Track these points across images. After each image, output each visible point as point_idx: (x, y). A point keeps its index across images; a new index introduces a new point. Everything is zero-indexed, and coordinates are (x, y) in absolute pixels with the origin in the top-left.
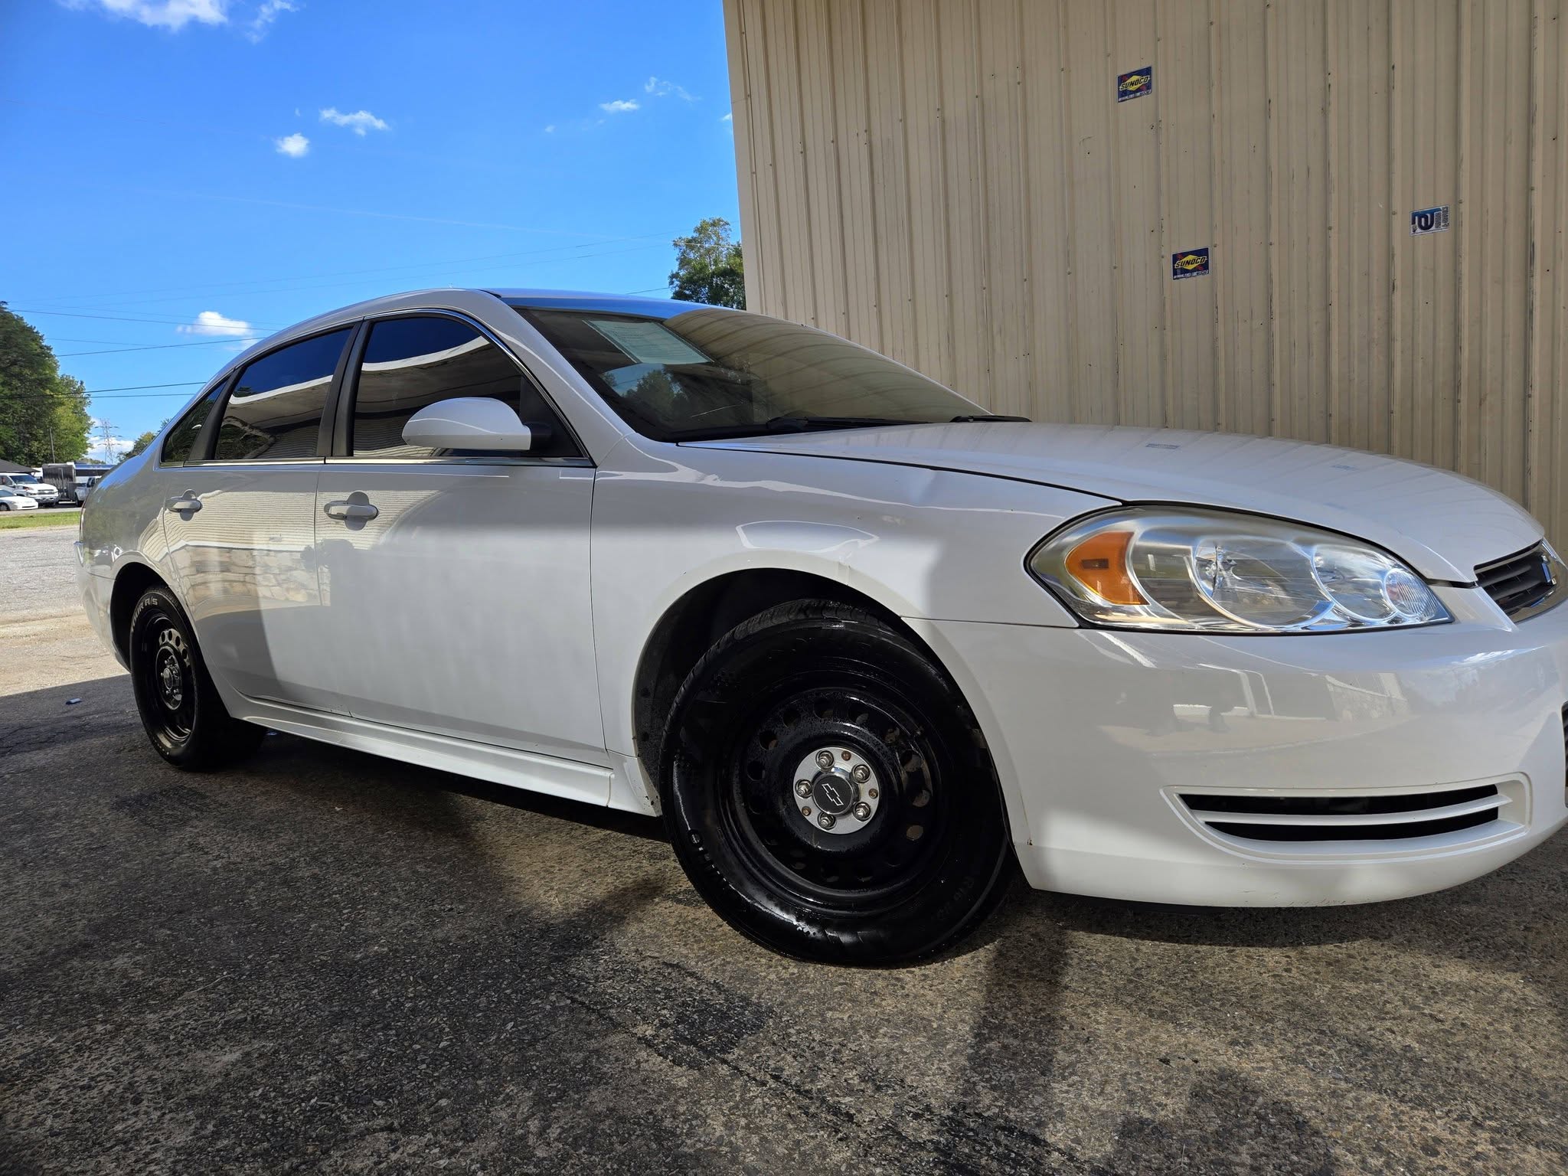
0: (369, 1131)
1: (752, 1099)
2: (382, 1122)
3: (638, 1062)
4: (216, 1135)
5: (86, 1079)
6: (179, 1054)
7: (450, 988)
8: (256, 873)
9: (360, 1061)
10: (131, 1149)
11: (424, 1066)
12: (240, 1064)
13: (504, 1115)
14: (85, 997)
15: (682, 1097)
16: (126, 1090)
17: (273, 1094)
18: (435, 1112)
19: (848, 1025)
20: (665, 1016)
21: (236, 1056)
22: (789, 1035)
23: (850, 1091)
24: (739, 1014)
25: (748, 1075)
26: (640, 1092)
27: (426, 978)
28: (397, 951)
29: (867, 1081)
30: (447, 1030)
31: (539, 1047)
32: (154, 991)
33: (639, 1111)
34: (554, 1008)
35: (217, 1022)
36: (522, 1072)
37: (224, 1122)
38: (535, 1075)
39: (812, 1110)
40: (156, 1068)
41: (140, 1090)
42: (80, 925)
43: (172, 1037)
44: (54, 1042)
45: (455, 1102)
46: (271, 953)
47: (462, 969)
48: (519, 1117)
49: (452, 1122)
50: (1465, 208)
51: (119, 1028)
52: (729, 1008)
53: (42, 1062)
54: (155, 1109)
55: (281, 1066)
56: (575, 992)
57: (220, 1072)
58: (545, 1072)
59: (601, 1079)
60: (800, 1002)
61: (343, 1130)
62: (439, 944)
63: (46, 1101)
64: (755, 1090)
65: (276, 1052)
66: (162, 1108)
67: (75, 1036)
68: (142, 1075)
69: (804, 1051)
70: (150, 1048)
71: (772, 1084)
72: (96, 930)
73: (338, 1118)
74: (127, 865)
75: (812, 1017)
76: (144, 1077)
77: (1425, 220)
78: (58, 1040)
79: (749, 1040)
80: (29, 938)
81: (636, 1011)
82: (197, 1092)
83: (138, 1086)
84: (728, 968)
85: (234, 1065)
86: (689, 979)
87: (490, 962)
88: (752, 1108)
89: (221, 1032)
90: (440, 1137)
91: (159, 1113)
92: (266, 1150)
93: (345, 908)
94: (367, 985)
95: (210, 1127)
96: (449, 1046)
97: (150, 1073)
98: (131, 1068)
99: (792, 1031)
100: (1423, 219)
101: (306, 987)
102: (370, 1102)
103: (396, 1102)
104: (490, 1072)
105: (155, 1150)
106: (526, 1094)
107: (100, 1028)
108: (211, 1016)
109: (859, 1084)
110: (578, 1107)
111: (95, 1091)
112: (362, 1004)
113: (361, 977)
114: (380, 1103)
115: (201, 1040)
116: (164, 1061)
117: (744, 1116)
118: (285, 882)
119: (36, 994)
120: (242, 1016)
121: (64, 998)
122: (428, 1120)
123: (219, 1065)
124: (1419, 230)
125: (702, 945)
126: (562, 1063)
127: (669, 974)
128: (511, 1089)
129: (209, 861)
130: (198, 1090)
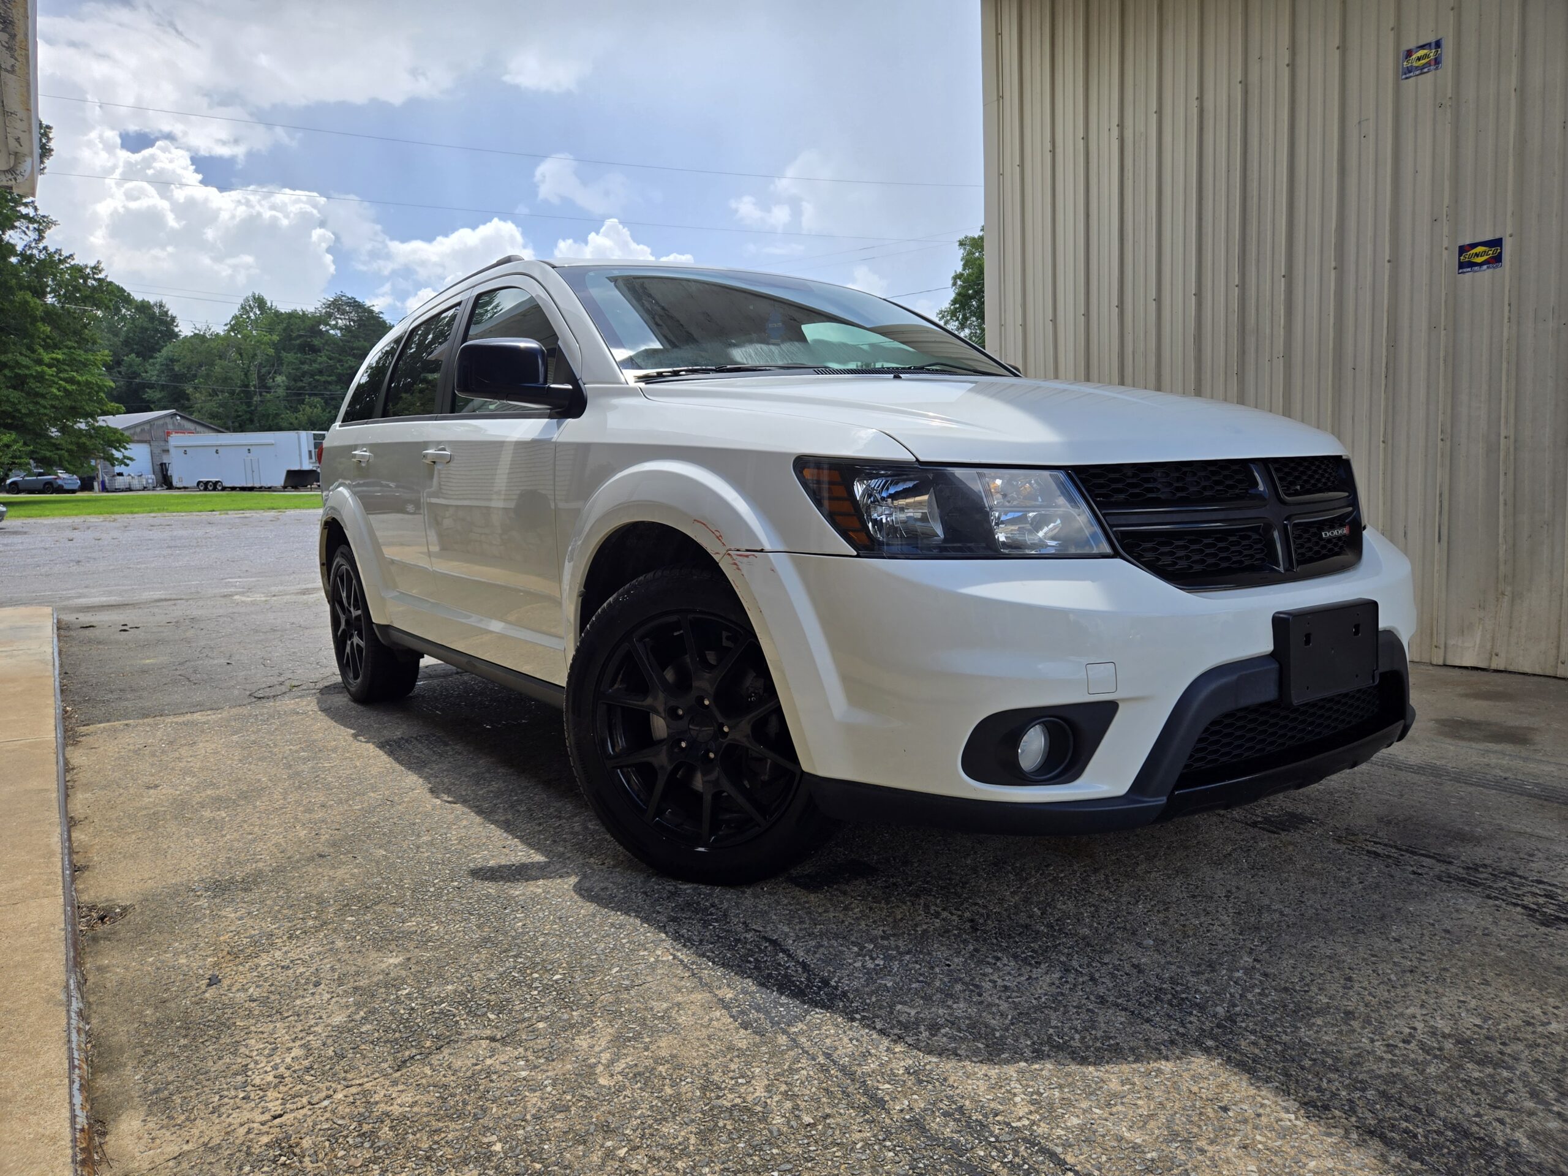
0: (477, 1038)
1: (797, 1071)
2: (489, 1032)
3: (711, 1020)
4: (364, 1020)
5: (288, 961)
6: (359, 952)
9: (488, 979)
10: (301, 1021)
11: (536, 992)
12: (400, 967)
13: (585, 1045)
15: (738, 1056)
16: (312, 974)
17: (415, 995)
18: (533, 1032)
19: (913, 1019)
21: (400, 959)
23: (892, 1080)
25: (803, 1048)
26: (702, 1046)
30: (564, 965)
31: (632, 993)
33: (697, 1062)
34: (657, 961)
36: (612, 1011)
37: (372, 1012)
38: (621, 1016)
39: (850, 1090)
40: (339, 960)
41: (322, 975)
43: (358, 938)
44: (275, 928)
45: (550, 1026)
48: (597, 1049)
49: (542, 1043)
52: (807, 986)
53: (262, 943)
54: (327, 993)
55: (429, 974)
56: (679, 950)
57: (383, 971)
58: (630, 1014)
59: (674, 1028)
60: (875, 992)
61: (457, 1033)
63: (255, 974)
64: (804, 1062)
65: (429, 961)
66: (332, 992)
67: (291, 926)
68: (327, 964)
70: (339, 944)
71: (821, 1059)
72: (334, 845)
73: (456, 1022)
75: (881, 1007)
76: (329, 966)
78: (279, 928)
79: (816, 1016)
81: (725, 974)
83: (322, 972)
84: (821, 950)
85: (396, 966)
86: (781, 955)
88: (796, 1077)
89: (395, 939)
90: (529, 1053)
91: (329, 996)
92: (396, 1039)
95: (362, 1013)
96: (562, 978)
97: (333, 963)
98: (322, 957)
99: (858, 1015)
102: (485, 1014)
103: (505, 1018)
104: (586, 1007)
105: (317, 1024)
106: (609, 1030)
107: (311, 923)
110: (647, 1049)
111: (291, 971)
114: (492, 1016)
115: (378, 944)
116: (346, 957)
117: (786, 1083)
120: (414, 929)
122: (524, 1037)
123: (384, 966)
126: (646, 1009)
128: (598, 1023)
130: (363, 982)
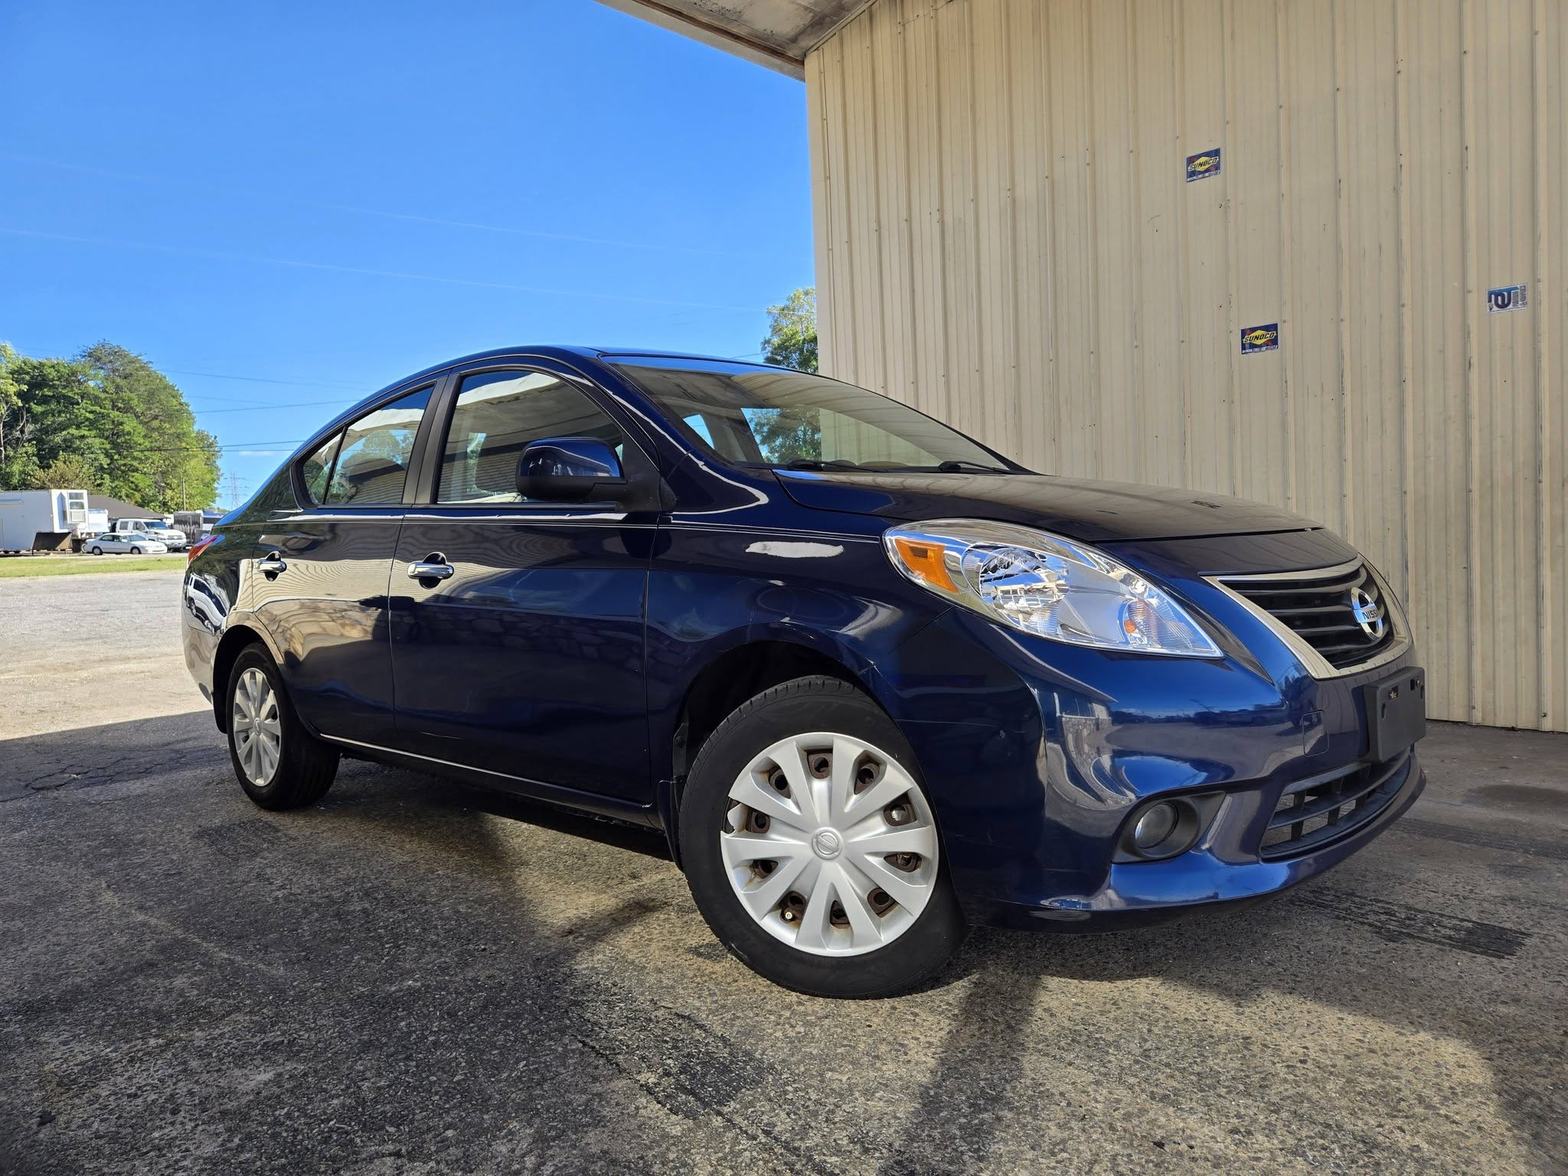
1: (741, 1152)
2: (392, 1147)
3: (637, 1108)
4: (241, 1148)
5: (134, 1088)
6: (217, 1071)
7: (471, 1025)
8: (313, 904)
9: (379, 1088)
10: (164, 1155)
11: (437, 1097)
12: (271, 1084)
13: (504, 1149)
14: (144, 1012)
15: (674, 1144)
16: (167, 1100)
17: (296, 1114)
18: (442, 1142)
19: (846, 1086)
20: (669, 1065)
21: (269, 1075)
22: (785, 1093)
23: (838, 1151)
24: (741, 1068)
25: (740, 1128)
26: (634, 1137)
27: (452, 1014)
28: (429, 986)
29: (856, 1143)
30: (463, 1064)
31: (546, 1087)
32: (205, 1011)
33: (631, 1155)
34: (565, 1050)
35: (257, 1044)
36: (527, 1109)
37: (249, 1137)
38: (538, 1114)
39: (798, 1167)
40: (197, 1082)
41: (179, 1101)
42: (149, 945)
43: (214, 1055)
44: (111, 1052)
45: (461, 1133)
46: (315, 981)
47: (485, 1007)
48: (518, 1153)
49: (455, 1152)
50: (1543, 287)
51: (169, 1043)
52: (732, 1062)
53: (98, 1069)
54: (190, 1120)
55: (308, 1088)
56: (587, 1036)
57: (252, 1090)
58: (548, 1111)
59: (599, 1122)
60: (802, 1061)
61: (354, 1153)
62: (468, 982)
63: (97, 1106)
64: (745, 1143)
65: (305, 1075)
66: (196, 1119)
67: (130, 1048)
68: (182, 1088)
69: (799, 1109)
70: (194, 1064)
71: (762, 1138)
72: (163, 950)
73: (352, 1140)
74: (199, 891)
75: (812, 1077)
76: (185, 1090)
77: (1502, 299)
78: (115, 1050)
79: (747, 1094)
80: (102, 955)
81: (643, 1058)
82: (229, 1107)
83: (179, 1098)
84: (737, 1022)
85: (266, 1084)
86: (698, 1031)
87: (513, 1002)
88: (740, 1160)
89: (259, 1053)
90: (442, 1166)
91: (193, 1124)
92: (284, 1166)
93: (388, 943)
94: (398, 1016)
95: (237, 1140)
96: (463, 1079)
97: (190, 1086)
98: (174, 1080)
99: (790, 1088)
100: (1500, 298)
101: (342, 1015)
102: (382, 1128)
103: (407, 1130)
104: (498, 1108)
105: (184, 1158)
106: (528, 1131)
107: (152, 1042)
108: (252, 1037)
109: (848, 1144)
110: (574, 1147)
111: (140, 1100)
112: (389, 1035)
113: (393, 1009)
114: (392, 1130)
115: (240, 1059)
116: (205, 1077)
117: (731, 1168)
118: (338, 915)
119: (102, 1006)
120: (280, 1039)
121: (125, 1012)
122: (433, 1149)
123: (252, 1084)
124: (1495, 308)
125: (715, 998)
126: (565, 1104)
127: (680, 1025)
128: (514, 1125)
129: (272, 891)
130: (231, 1105)
